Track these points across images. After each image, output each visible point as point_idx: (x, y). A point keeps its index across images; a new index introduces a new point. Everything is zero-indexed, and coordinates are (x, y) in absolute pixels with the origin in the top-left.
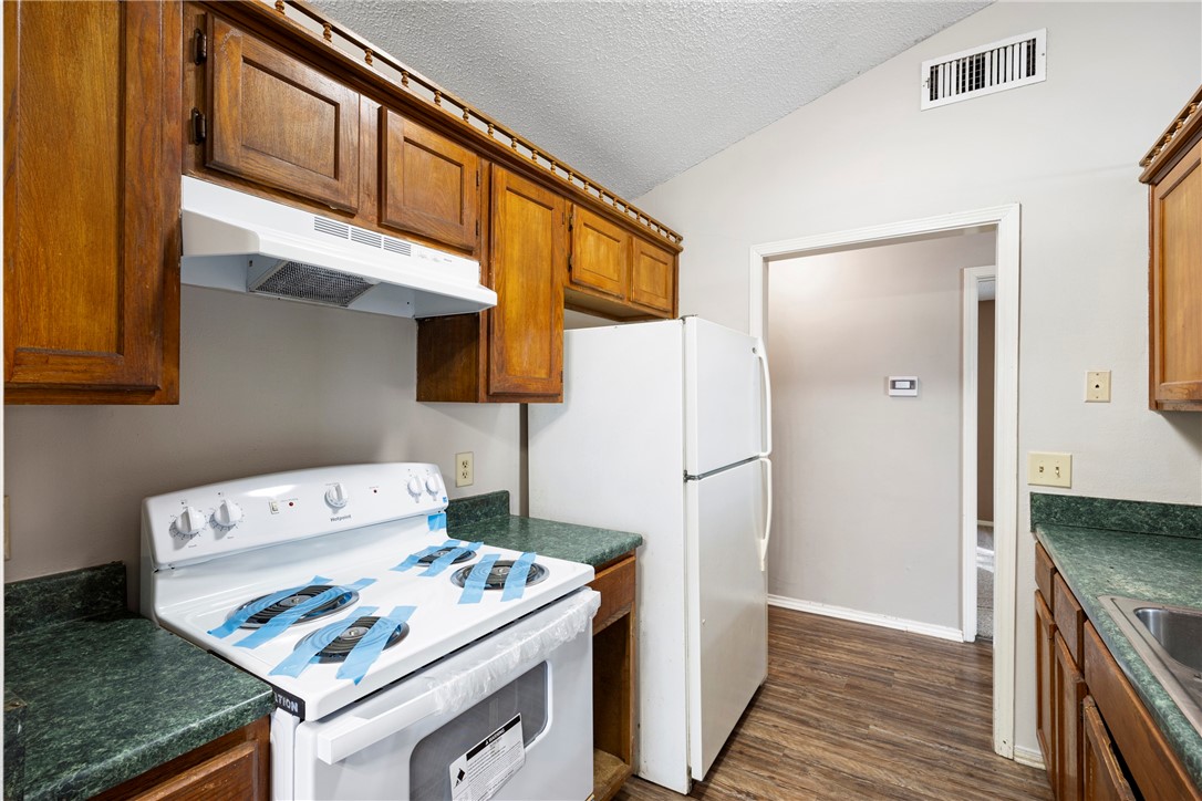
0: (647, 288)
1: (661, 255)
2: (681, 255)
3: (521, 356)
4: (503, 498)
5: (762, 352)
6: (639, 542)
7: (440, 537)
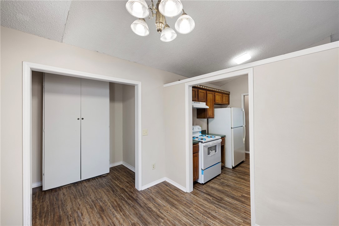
0: (225, 101)
1: (227, 95)
2: (230, 95)
3: (210, 113)
4: (205, 131)
5: (243, 110)
6: (225, 136)
7: (201, 134)
